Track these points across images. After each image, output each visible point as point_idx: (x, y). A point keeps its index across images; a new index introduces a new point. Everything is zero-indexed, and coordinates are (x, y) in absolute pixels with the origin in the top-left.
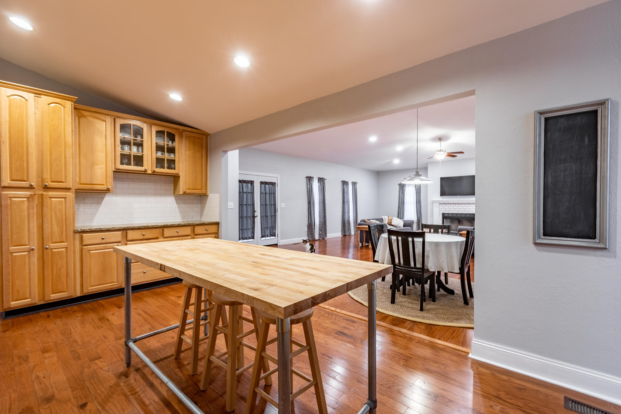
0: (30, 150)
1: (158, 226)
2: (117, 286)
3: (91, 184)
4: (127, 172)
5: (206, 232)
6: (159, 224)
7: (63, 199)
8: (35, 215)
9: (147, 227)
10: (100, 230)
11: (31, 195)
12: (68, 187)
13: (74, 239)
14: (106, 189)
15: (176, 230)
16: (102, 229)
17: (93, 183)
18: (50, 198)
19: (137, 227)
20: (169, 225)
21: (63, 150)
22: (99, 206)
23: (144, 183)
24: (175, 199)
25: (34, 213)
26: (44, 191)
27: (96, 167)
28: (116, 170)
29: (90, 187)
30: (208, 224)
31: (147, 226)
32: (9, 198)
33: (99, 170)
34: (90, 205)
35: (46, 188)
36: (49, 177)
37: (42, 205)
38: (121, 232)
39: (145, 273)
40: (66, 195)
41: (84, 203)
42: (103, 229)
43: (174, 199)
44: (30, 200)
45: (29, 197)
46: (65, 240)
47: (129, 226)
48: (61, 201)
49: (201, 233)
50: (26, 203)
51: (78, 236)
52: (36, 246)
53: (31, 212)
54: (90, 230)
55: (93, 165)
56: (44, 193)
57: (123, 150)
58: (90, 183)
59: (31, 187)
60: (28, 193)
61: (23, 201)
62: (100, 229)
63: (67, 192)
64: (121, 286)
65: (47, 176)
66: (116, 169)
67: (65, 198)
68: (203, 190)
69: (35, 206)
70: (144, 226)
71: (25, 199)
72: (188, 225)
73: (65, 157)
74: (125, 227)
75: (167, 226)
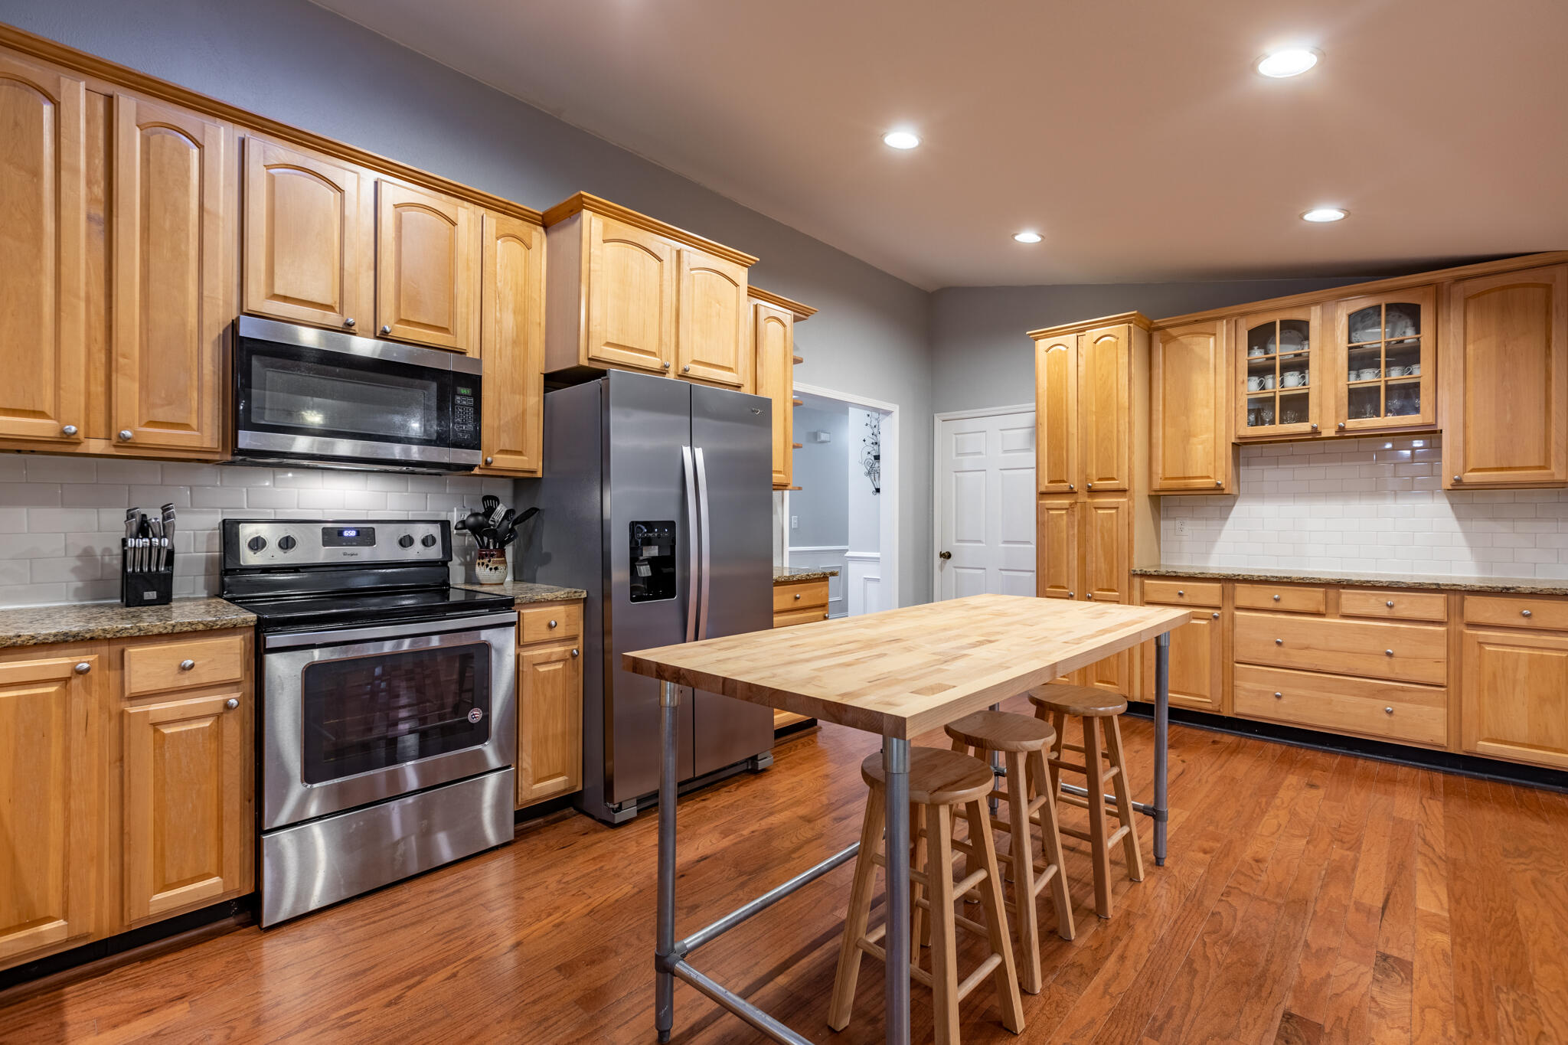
0: (1070, 429)
1: (1320, 580)
2: (1210, 707)
3: (1185, 478)
4: (1290, 441)
5: (1523, 622)
6: (1322, 577)
7: (1114, 511)
8: (1076, 539)
9: (1285, 580)
10: (1174, 575)
11: (1071, 504)
12: (1121, 487)
13: (1130, 587)
14: (1213, 486)
15: (1384, 600)
16: (1179, 574)
17: (1187, 476)
18: (1095, 508)
19: (1259, 576)
20: (1357, 581)
21: (1115, 418)
22: (1223, 526)
23: (1340, 464)
24: (1452, 505)
25: (1074, 534)
26: (1089, 497)
27: (1194, 440)
28: (1238, 441)
29: (1181, 484)
30: (1531, 593)
31: (1287, 578)
32: (1046, 511)
33: (1200, 447)
34: (1205, 522)
35: (1092, 492)
36: (1094, 472)
37: (1084, 522)
38: (1219, 585)
39: (1278, 697)
40: (1118, 502)
41: (1192, 518)
42: (1181, 575)
43: (1448, 506)
44: (1070, 512)
45: (1067, 507)
46: (1115, 588)
47: (1239, 573)
48: (1111, 514)
49: (1492, 621)
50: (1065, 517)
51: (1137, 581)
52: (1076, 591)
53: (1071, 533)
54: (1156, 573)
55: (1187, 436)
56: (1089, 500)
57: (1263, 388)
58: (1181, 475)
59: (1071, 492)
60: (1065, 502)
61: (1062, 514)
62: (1175, 572)
63: (1121, 497)
64: (1219, 711)
65: (1093, 472)
66: (1240, 438)
67: (1117, 508)
68: (1553, 469)
69: (1076, 523)
70: (1277, 577)
71: (1064, 512)
72: (1434, 587)
73: (1118, 431)
74: (1228, 575)
75: (1350, 583)
